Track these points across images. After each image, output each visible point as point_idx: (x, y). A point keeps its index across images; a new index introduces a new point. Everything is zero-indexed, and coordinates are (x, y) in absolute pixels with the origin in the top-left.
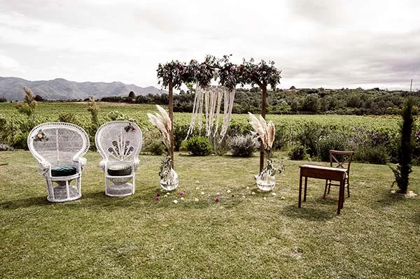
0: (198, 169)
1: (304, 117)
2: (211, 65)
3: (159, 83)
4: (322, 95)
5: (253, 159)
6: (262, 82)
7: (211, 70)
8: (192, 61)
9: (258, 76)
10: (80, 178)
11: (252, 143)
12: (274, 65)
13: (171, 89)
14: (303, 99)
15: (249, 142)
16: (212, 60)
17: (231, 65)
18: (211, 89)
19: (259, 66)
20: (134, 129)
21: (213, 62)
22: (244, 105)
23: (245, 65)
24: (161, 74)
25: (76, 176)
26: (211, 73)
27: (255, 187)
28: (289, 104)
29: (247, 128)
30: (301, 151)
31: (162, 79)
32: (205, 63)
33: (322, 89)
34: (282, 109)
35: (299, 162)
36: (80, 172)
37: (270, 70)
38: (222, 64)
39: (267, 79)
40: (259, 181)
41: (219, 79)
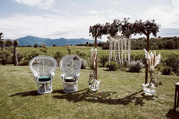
0: (111, 78)
1: (166, 51)
2: (117, 25)
3: (90, 35)
4: (176, 40)
5: (140, 73)
6: (147, 32)
7: (117, 27)
8: (107, 23)
9: (144, 28)
10: (52, 83)
11: (140, 65)
12: (154, 22)
13: (96, 39)
14: (165, 42)
15: (138, 64)
16: (117, 22)
17: (128, 23)
18: (117, 37)
19: (145, 23)
20: (77, 59)
21: (118, 23)
22: (135, 46)
23: (137, 23)
24: (91, 31)
25: (49, 82)
26: (117, 29)
27: (143, 92)
28: (158, 45)
29: (137, 57)
30: (169, 70)
31: (91, 34)
32: (113, 23)
33: (175, 37)
34: (154, 47)
35: (168, 76)
36: (52, 80)
37: (152, 25)
38: (123, 24)
39: (150, 30)
40: (145, 89)
41: (121, 32)
